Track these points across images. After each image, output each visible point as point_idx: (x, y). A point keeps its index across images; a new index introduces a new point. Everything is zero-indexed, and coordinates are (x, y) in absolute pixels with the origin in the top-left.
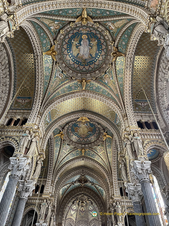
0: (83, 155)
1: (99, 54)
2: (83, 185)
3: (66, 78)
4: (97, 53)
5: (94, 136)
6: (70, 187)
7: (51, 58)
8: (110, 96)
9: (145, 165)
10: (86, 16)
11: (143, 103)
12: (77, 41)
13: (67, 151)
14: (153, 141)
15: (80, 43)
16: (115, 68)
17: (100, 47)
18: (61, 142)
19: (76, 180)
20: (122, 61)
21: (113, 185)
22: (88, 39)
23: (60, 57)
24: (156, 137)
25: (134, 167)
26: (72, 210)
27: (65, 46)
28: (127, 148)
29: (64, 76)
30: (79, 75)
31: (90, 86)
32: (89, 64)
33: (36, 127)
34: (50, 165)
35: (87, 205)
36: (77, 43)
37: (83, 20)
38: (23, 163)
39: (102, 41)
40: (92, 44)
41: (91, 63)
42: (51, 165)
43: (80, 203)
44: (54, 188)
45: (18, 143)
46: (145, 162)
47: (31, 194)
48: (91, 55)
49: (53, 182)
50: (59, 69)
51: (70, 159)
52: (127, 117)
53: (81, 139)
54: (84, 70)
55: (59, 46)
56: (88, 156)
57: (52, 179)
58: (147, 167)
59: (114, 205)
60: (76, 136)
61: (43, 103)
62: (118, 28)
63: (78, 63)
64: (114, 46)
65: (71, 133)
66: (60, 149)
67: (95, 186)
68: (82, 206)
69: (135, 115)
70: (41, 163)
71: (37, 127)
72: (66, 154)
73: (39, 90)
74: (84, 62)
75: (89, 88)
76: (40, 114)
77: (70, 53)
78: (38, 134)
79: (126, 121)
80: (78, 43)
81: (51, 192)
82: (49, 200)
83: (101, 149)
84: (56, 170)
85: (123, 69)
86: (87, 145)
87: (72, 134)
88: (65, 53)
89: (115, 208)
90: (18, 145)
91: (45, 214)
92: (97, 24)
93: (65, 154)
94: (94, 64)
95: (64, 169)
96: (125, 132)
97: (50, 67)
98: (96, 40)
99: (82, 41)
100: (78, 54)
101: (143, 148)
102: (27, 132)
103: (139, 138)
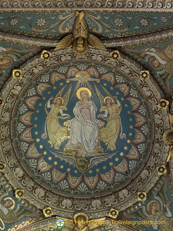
1: (129, 141)
3: (24, 213)
4: (122, 138)
10: (84, 34)
12: (61, 104)
15: (70, 112)
17: (131, 120)
32: (98, 170)
36: (61, 111)
37: (77, 44)
39: (135, 103)
40: (106, 113)
41: (104, 168)
64: (169, 111)
74: (83, 167)
80: (64, 112)
92: (116, 53)
94: (112, 170)
98: (118, 102)
99: (77, 104)
100: (64, 143)
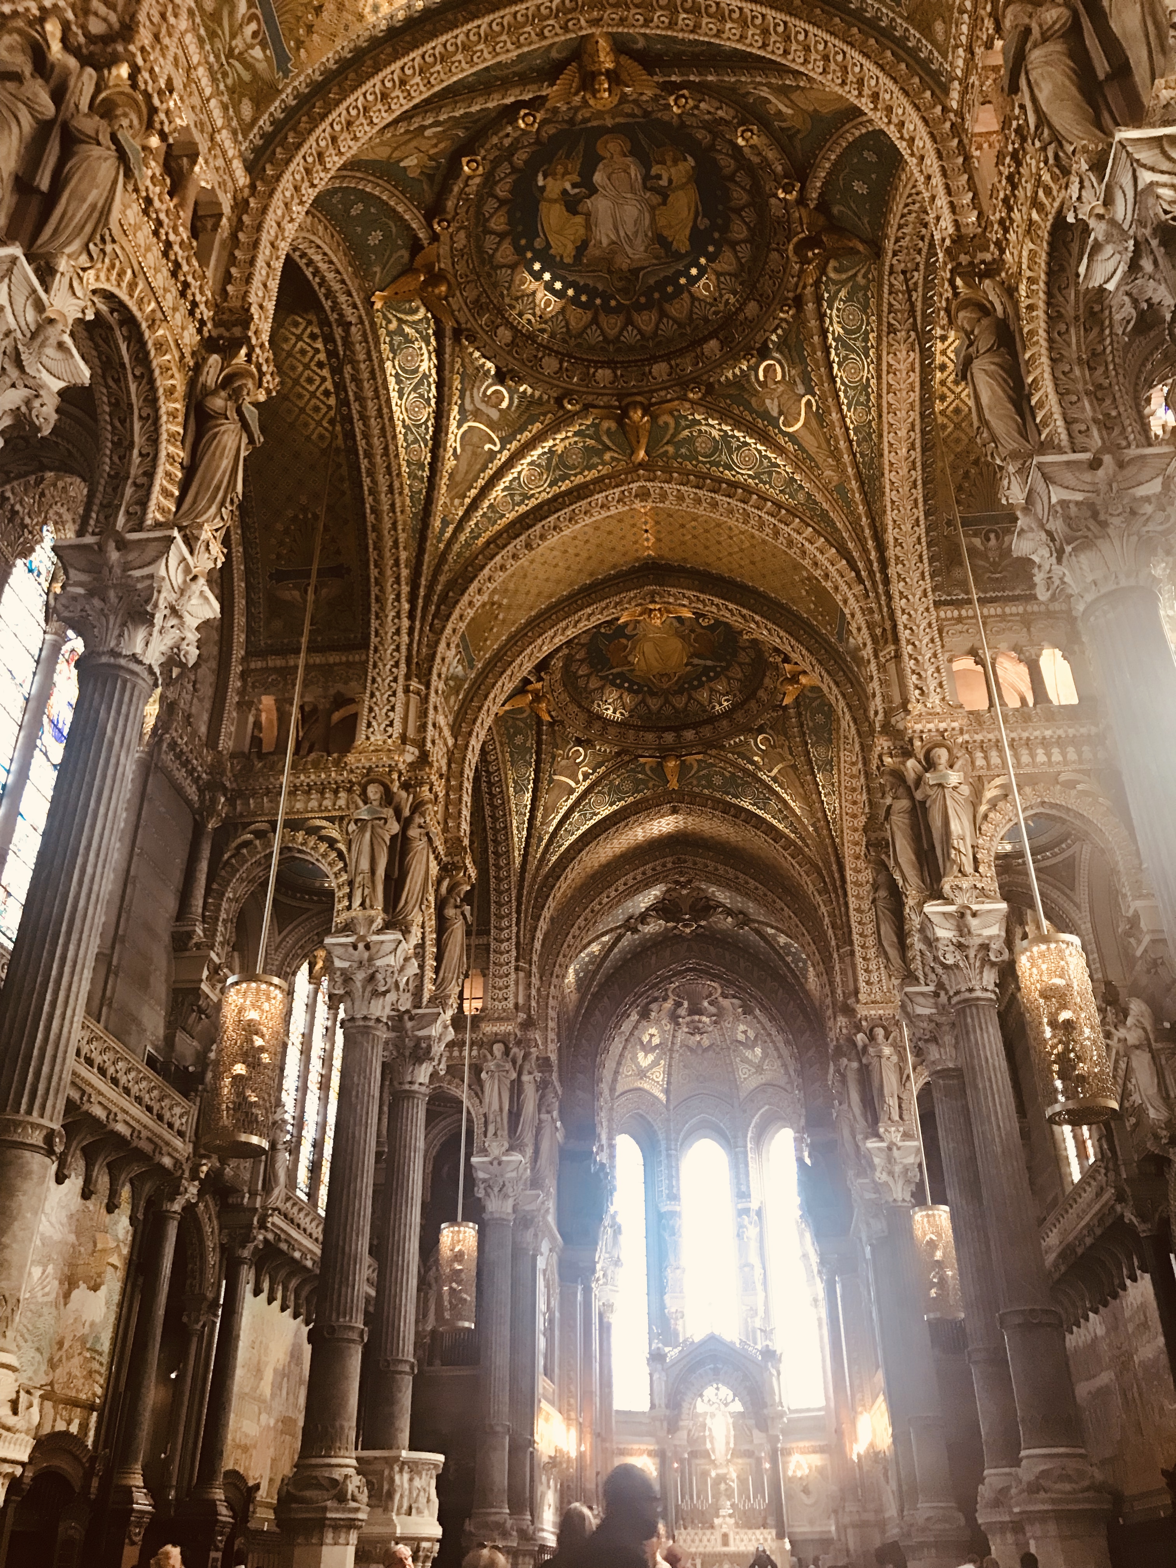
0: (674, 784)
1: (716, 235)
2: (688, 931)
3: (527, 408)
4: (701, 227)
5: (729, 679)
6: (614, 944)
7: (422, 310)
8: (801, 496)
9: (973, 923)
10: (608, 62)
11: (992, 536)
12: (566, 173)
13: (581, 777)
16: (822, 322)
17: (719, 193)
18: (539, 733)
19: (647, 909)
20: (860, 279)
21: (851, 943)
23: (471, 293)
24: (1049, 755)
25: (922, 930)
26: (643, 1047)
27: (498, 223)
28: (895, 828)
29: (516, 401)
30: (603, 375)
31: (674, 435)
32: (656, 296)
33: (411, 754)
34: (498, 868)
35: (719, 1017)
36: (568, 186)
37: (594, 93)
38: (391, 960)
39: (727, 163)
40: (665, 177)
41: (670, 289)
42: (503, 862)
43: (682, 1011)
44: (535, 980)
45: (341, 855)
46: (975, 907)
47: (443, 1066)
48: (661, 240)
49: (523, 951)
50: (477, 364)
51: (597, 818)
52: (896, 640)
53: (654, 704)
54: (630, 336)
55: (462, 234)
56: (704, 787)
57: (518, 937)
58: (987, 932)
59: (860, 1044)
60: (619, 687)
61: (422, 592)
62: (815, 116)
63: (591, 299)
64: (801, 201)
65: (588, 676)
66: (537, 772)
67: (758, 932)
68: (696, 1030)
69: (946, 619)
70: (463, 914)
71: (417, 752)
72: (574, 797)
73: (387, 524)
74: (625, 291)
75: (671, 449)
76: (414, 667)
77: (533, 250)
78: (431, 790)
79: (892, 666)
80: (574, 186)
81: (521, 1001)
82: (519, 1043)
83: (774, 747)
84: (531, 886)
85: (867, 333)
86: (689, 735)
87: (594, 684)
88: (499, 258)
89: (864, 1061)
90: (346, 865)
91: (510, 1111)
92: (683, 96)
93: (572, 791)
94: (685, 295)
95: (574, 875)
96: (882, 743)
97: (427, 364)
98: (689, 158)
99: (601, 166)
100: (582, 247)
101: (977, 829)
102: (373, 791)
103: (954, 778)
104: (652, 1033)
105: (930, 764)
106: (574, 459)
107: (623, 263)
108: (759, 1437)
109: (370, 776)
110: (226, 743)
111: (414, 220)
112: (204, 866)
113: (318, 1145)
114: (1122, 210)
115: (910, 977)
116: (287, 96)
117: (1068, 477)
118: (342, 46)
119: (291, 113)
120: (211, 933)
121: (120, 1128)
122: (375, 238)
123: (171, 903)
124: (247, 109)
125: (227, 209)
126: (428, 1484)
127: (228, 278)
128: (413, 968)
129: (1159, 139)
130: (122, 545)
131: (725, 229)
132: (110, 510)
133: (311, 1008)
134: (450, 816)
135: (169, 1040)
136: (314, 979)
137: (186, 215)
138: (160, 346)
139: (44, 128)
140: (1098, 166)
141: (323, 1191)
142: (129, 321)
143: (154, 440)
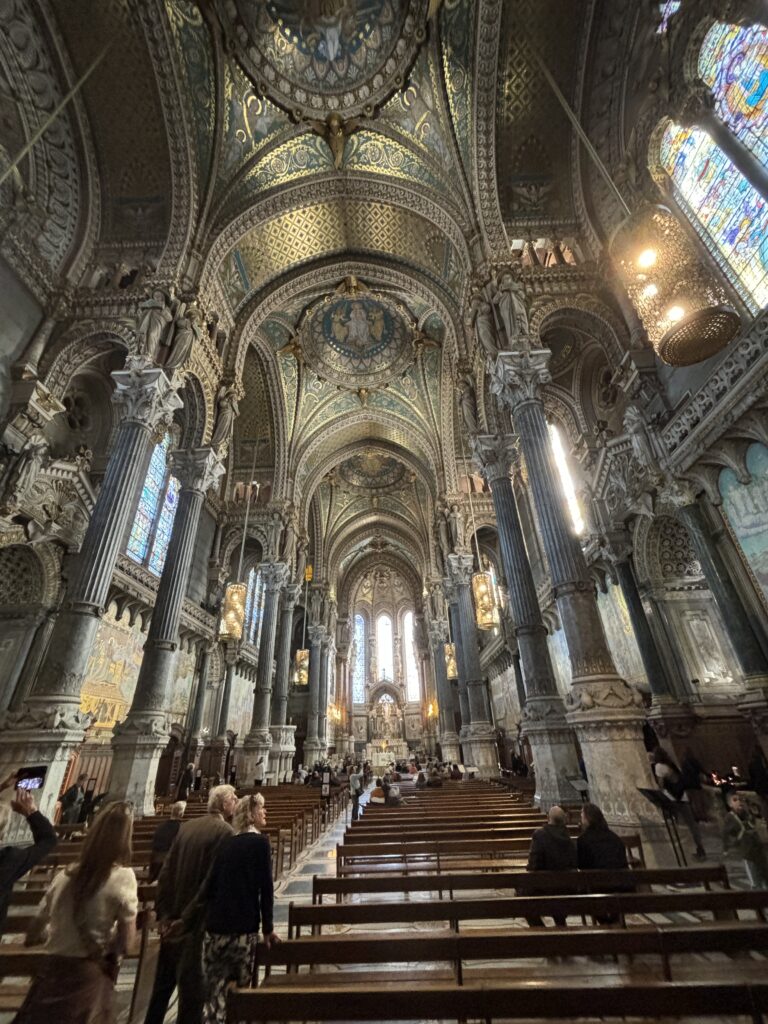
0: (376, 506)
2: (380, 551)
3: (328, 389)
5: (393, 473)
6: (356, 556)
7: (293, 357)
9: (463, 561)
10: (354, 283)
13: (345, 504)
14: (483, 516)
15: (348, 316)
17: (390, 323)
18: (331, 489)
19: (366, 545)
20: (435, 354)
22: (364, 308)
23: (310, 352)
26: (365, 587)
27: (319, 329)
29: (324, 387)
30: (353, 379)
31: (375, 399)
33: (288, 503)
34: (317, 537)
35: (390, 577)
36: (342, 318)
38: (281, 571)
39: (393, 315)
40: (373, 317)
41: (375, 352)
43: (378, 576)
45: (265, 537)
46: (464, 556)
47: (298, 601)
48: (372, 336)
49: (325, 560)
50: (311, 375)
51: (350, 517)
52: (444, 470)
54: (362, 367)
55: (306, 333)
56: (385, 507)
57: (324, 555)
58: (467, 564)
60: (358, 474)
61: (293, 449)
63: (349, 354)
64: (417, 329)
66: (331, 502)
67: (402, 552)
69: (459, 463)
71: (290, 502)
72: (343, 510)
73: (281, 427)
74: (360, 352)
76: (289, 474)
77: (330, 338)
79: (442, 479)
80: (344, 318)
83: (408, 495)
84: (329, 538)
85: (437, 371)
86: (381, 490)
87: (350, 473)
88: (319, 341)
90: (267, 540)
93: (342, 508)
95: (344, 534)
96: (438, 503)
97: (295, 374)
99: (352, 312)
100: (346, 337)
101: (465, 530)
102: (276, 516)
103: (459, 515)
104: (368, 583)
105: (452, 511)
106: (343, 405)
107: (359, 343)
108: (398, 711)
109: (275, 511)
110: (226, 498)
111: (291, 330)
112: (219, 540)
113: (257, 625)
114: (500, 374)
115: (445, 575)
116: (248, 296)
117: (488, 442)
118: (267, 279)
119: (249, 301)
120: (222, 562)
121: (192, 628)
122: (277, 334)
123: (208, 552)
124: (235, 301)
125: (228, 335)
126: (291, 736)
127: (228, 359)
128: (288, 573)
129: (510, 357)
130: (193, 453)
131: (393, 334)
132: (189, 440)
133: (255, 581)
134: (301, 521)
135: (208, 597)
136: (256, 571)
137: (214, 341)
138: (206, 387)
139: (169, 324)
140: (495, 359)
141: (259, 640)
142: (195, 379)
143: (204, 417)
